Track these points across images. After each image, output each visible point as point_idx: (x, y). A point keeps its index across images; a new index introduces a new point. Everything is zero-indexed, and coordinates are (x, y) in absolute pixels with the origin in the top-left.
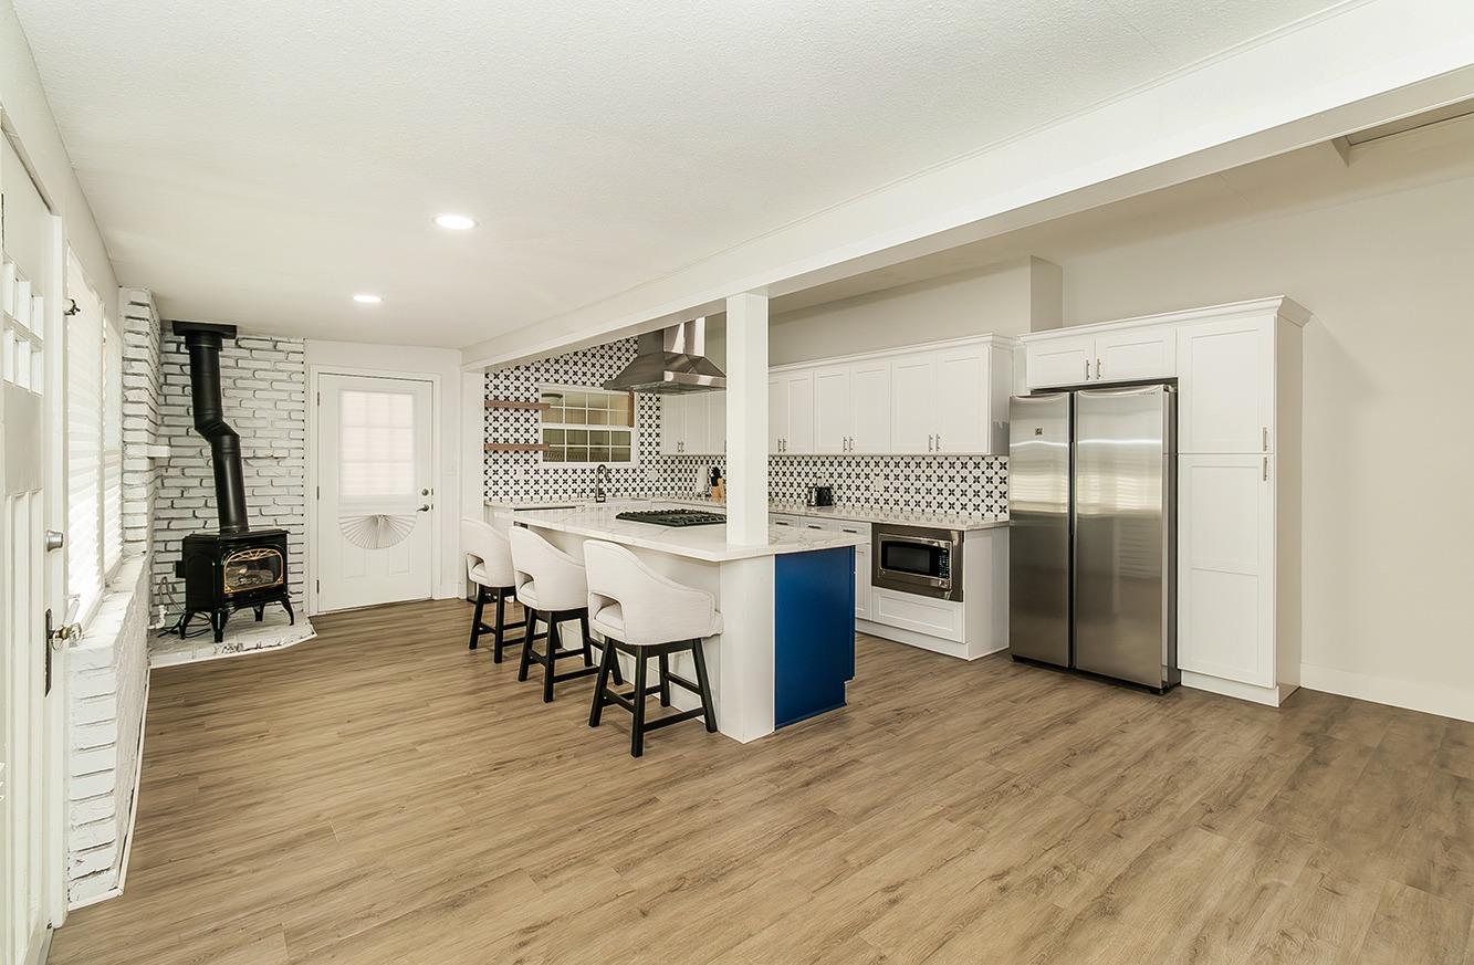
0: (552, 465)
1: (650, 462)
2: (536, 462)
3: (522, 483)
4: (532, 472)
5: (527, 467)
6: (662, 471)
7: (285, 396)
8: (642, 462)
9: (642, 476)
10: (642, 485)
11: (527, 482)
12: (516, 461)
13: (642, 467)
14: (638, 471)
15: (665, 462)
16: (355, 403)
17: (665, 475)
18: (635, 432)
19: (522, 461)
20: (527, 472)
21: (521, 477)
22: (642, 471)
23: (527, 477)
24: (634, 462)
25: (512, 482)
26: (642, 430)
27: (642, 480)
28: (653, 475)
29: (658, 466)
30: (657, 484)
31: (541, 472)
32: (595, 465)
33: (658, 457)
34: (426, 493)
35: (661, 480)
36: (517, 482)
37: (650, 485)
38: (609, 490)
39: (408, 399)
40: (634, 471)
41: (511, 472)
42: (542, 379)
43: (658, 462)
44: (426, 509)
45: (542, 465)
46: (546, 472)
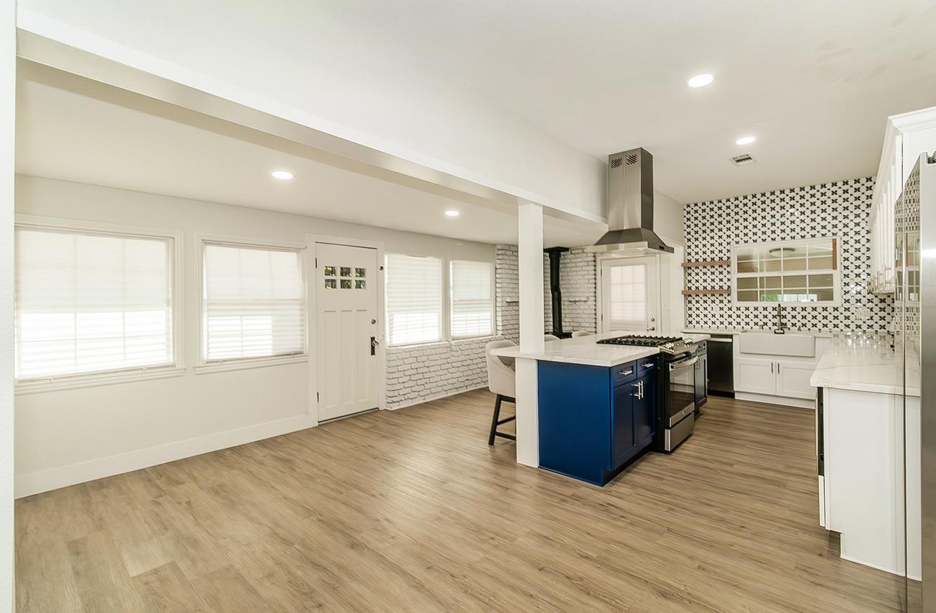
0: (743, 304)
1: (859, 301)
2: (730, 302)
3: (718, 316)
4: (726, 309)
5: (722, 305)
6: (876, 310)
7: (586, 272)
8: (847, 301)
9: (847, 314)
10: (847, 322)
11: (722, 316)
12: (713, 302)
13: (847, 305)
14: (841, 310)
16: (616, 272)
18: (837, 275)
19: (717, 302)
20: (721, 309)
21: (718, 313)
22: (847, 309)
23: (722, 312)
24: (838, 300)
25: (710, 316)
26: (847, 272)
27: (847, 318)
28: (862, 313)
30: (871, 322)
31: (734, 309)
34: (653, 320)
36: (714, 316)
37: (859, 322)
38: (794, 325)
39: (642, 267)
40: (836, 309)
41: (709, 309)
42: (733, 243)
43: (871, 301)
44: (653, 329)
45: (735, 303)
46: (738, 309)
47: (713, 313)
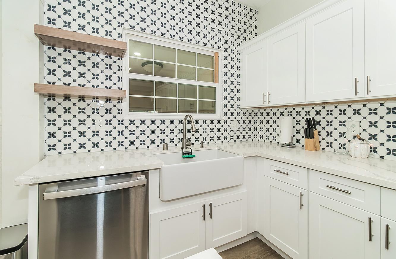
0: (138, 116)
1: (232, 114)
2: (120, 112)
3: (102, 134)
4: (115, 122)
5: (108, 117)
6: (241, 122)
8: (226, 114)
9: (225, 126)
10: (225, 134)
11: (109, 133)
12: (95, 111)
13: (226, 118)
14: (222, 122)
15: (244, 114)
17: (244, 126)
18: (219, 87)
19: (101, 111)
20: (108, 122)
21: (102, 128)
22: (226, 122)
23: (109, 128)
24: (219, 113)
25: (89, 134)
26: (226, 86)
27: (226, 130)
28: (234, 125)
29: (238, 118)
30: (238, 133)
31: (126, 122)
32: (182, 116)
33: (238, 110)
35: (241, 129)
37: (232, 134)
40: (219, 122)
41: (89, 122)
42: (126, 25)
43: (238, 114)
45: (127, 115)
46: (132, 122)
47: (95, 128)
